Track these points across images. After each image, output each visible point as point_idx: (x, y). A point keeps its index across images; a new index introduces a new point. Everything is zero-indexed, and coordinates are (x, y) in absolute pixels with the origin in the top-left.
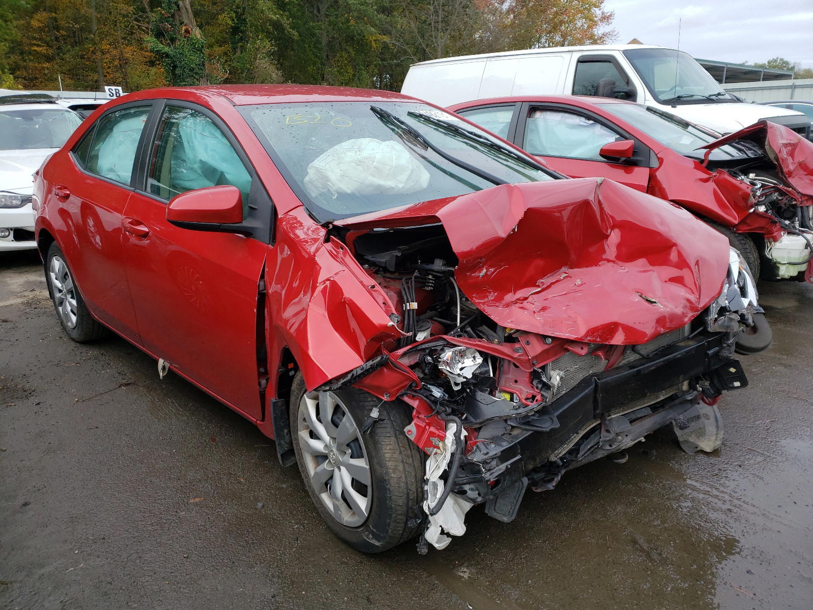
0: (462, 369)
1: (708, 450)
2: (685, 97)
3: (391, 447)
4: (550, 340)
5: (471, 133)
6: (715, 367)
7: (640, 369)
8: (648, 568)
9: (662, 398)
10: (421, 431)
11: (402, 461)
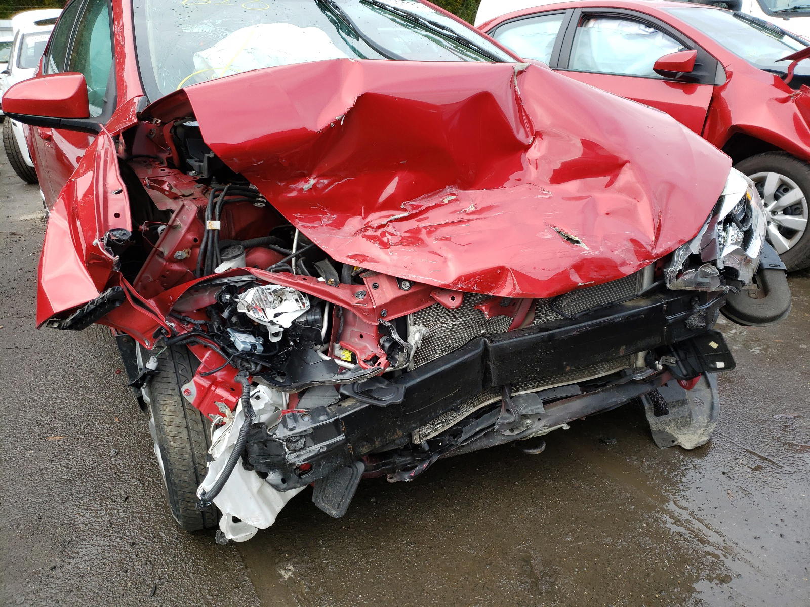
0: (276, 315)
1: (688, 446)
2: (804, 8)
3: (172, 408)
4: (407, 284)
5: (434, 24)
6: (680, 339)
7: (553, 334)
8: (525, 602)
9: (602, 374)
10: (203, 392)
11: (187, 427)
